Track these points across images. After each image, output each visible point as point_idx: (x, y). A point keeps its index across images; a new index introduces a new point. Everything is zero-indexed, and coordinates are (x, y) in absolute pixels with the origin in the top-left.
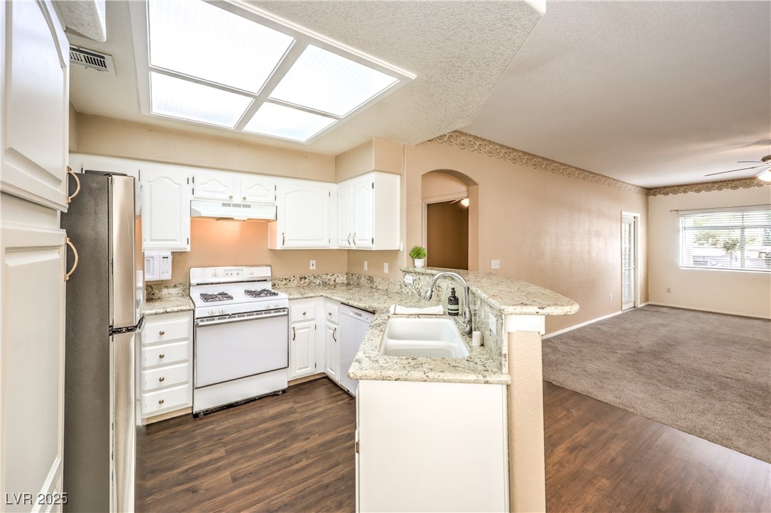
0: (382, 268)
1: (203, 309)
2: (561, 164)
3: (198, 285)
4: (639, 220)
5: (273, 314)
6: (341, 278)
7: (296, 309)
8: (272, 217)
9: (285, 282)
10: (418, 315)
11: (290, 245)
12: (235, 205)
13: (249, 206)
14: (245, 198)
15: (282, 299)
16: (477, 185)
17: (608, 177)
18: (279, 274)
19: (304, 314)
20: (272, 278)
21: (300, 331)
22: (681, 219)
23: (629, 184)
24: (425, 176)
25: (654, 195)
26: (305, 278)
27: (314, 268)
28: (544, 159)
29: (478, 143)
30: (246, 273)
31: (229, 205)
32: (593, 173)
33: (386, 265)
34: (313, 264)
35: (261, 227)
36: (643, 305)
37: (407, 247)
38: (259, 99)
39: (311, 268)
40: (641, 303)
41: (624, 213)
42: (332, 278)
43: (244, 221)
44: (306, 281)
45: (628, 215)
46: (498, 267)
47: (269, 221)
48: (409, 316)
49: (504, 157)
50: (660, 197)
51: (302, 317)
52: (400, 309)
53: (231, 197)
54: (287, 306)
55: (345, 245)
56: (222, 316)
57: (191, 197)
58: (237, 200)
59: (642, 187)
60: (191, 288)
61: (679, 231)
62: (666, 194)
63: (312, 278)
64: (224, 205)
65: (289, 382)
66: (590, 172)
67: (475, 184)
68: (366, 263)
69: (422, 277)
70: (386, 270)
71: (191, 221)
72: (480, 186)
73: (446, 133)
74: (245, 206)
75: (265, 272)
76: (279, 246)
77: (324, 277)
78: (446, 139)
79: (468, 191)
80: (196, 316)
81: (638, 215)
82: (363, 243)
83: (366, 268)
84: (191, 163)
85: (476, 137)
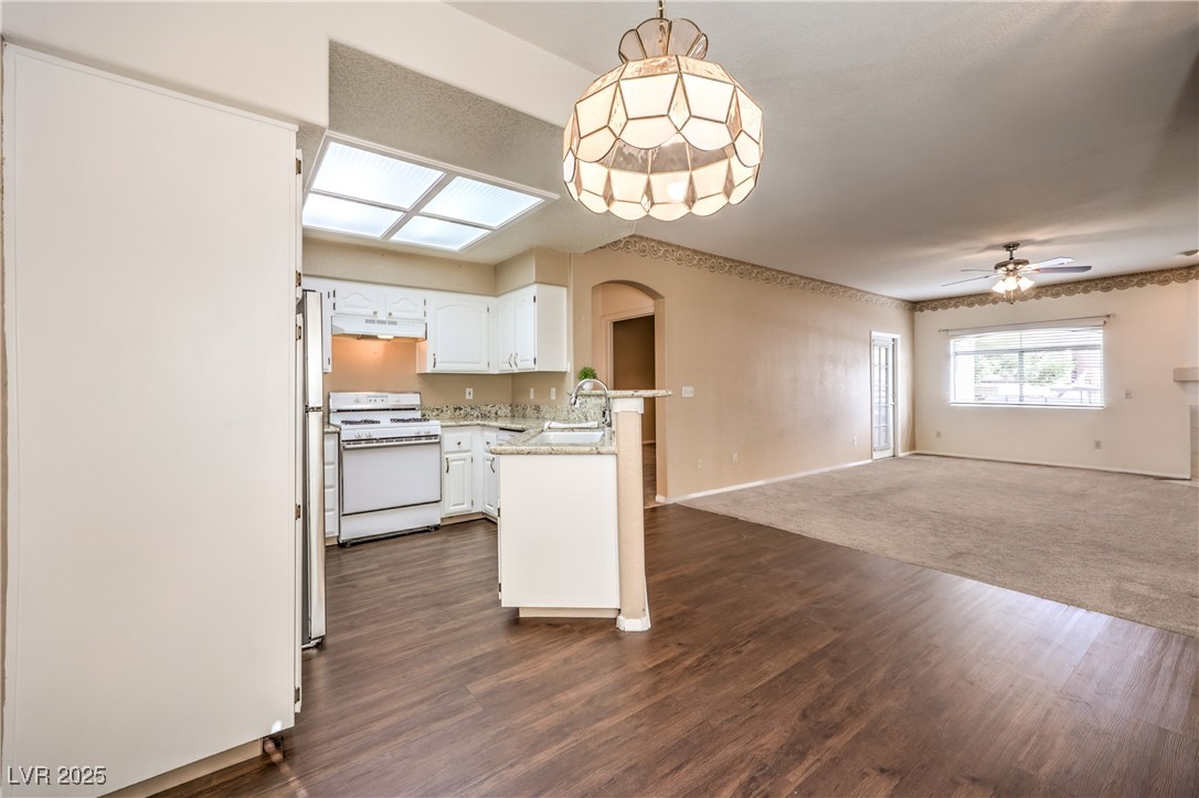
0: (549, 395)
1: (348, 433)
2: (779, 271)
3: (339, 411)
4: (899, 342)
5: (423, 441)
6: (505, 410)
7: (450, 439)
8: (421, 334)
9: (436, 413)
10: (572, 429)
11: (442, 368)
12: (379, 322)
13: (395, 323)
14: (390, 314)
15: (433, 426)
16: (663, 297)
17: (850, 288)
18: (430, 403)
19: (459, 443)
20: (422, 407)
21: (454, 463)
22: (952, 341)
23: (882, 296)
24: (594, 288)
25: (921, 310)
26: (461, 409)
27: (471, 397)
28: (753, 266)
29: (663, 250)
30: (393, 400)
31: (372, 322)
32: (827, 283)
33: (553, 390)
34: (469, 394)
35: (408, 346)
36: (908, 453)
37: (575, 368)
38: (408, 215)
39: (468, 397)
40: (903, 451)
41: (874, 334)
42: (493, 410)
43: (388, 340)
44: (462, 412)
45: (882, 337)
46: (691, 395)
47: (416, 340)
48: (563, 429)
49: (699, 265)
50: (928, 313)
51: (456, 448)
52: (554, 424)
53: (375, 313)
54: (439, 432)
55: (506, 368)
56: (369, 440)
57: (332, 312)
58: (382, 316)
59: (903, 300)
60: (331, 415)
61: (949, 356)
62: (935, 309)
63: (468, 409)
64: (367, 321)
65: (442, 519)
66: (822, 282)
67: (661, 297)
68: (532, 390)
69: (588, 399)
70: (553, 397)
71: (333, 340)
72: (666, 300)
73: (620, 237)
74: (390, 323)
75: (414, 400)
76: (429, 369)
77: (483, 408)
78: (621, 245)
79: (655, 306)
80: (343, 438)
81: (897, 336)
82: (526, 365)
83: (532, 396)
84: (332, 275)
85: (660, 242)
